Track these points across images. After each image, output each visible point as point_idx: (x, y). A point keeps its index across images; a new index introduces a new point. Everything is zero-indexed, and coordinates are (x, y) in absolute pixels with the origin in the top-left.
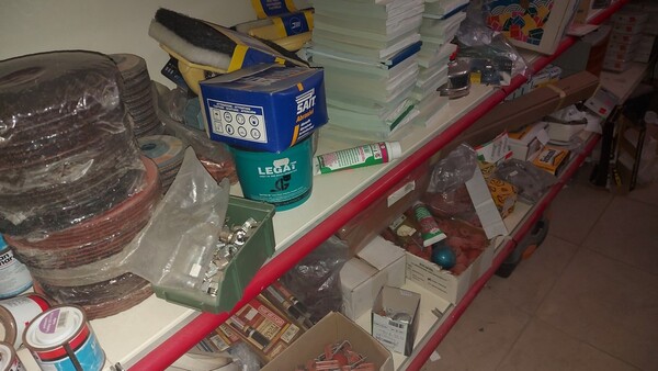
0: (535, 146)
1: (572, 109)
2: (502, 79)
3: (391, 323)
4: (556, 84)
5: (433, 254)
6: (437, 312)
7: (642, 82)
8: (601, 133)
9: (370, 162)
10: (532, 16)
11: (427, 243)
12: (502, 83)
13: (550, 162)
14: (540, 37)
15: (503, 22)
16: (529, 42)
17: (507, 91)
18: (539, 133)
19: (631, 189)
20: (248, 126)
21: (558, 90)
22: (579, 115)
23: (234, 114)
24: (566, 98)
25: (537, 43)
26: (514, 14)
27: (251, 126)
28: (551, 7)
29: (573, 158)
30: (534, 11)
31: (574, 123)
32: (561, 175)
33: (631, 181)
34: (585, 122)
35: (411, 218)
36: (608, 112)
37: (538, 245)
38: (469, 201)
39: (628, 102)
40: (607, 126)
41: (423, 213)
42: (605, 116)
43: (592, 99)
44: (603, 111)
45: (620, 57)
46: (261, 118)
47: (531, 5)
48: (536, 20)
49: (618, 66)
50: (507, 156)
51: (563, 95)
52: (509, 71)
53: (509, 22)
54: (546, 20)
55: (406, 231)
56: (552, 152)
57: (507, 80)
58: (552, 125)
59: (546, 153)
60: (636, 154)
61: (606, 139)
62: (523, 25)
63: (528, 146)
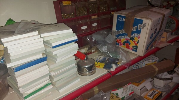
0: (145, 90)
1: (166, 73)
2: (112, 68)
10: (133, 41)
12: (112, 70)
13: (152, 97)
14: (136, 49)
15: (122, 42)
16: (133, 50)
17: (112, 74)
18: (147, 84)
21: (155, 67)
22: (169, 76)
25: (136, 51)
26: (126, 39)
28: (139, 38)
30: (133, 39)
34: (171, 79)
47: (132, 36)
48: (134, 42)
50: (130, 94)
51: (157, 69)
52: (116, 64)
53: (125, 42)
54: (138, 43)
56: (154, 92)
57: (114, 68)
62: (130, 44)
63: (141, 90)
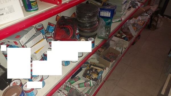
0: (139, 20)
1: (145, 13)
3: (119, 48)
4: (142, 8)
5: (124, 38)
6: (125, 48)
7: (158, 8)
8: (150, 18)
9: (119, 21)
11: (123, 37)
17: (137, 9)
18: (140, 18)
19: (155, 29)
20: (107, 14)
21: (143, 9)
23: (105, 13)
24: (145, 11)
25: (141, 0)
27: (108, 14)
29: (145, 23)
31: (146, 16)
32: (143, 26)
33: (155, 28)
34: (147, 16)
35: (119, 33)
36: (152, 14)
37: (139, 39)
38: (129, 30)
39: (155, 12)
40: (151, 17)
41: (121, 32)
42: (151, 15)
43: (149, 11)
44: (150, 14)
45: (153, 2)
46: (110, 13)
49: (153, 4)
50: (134, 22)
55: (118, 35)
56: (142, 22)
57: (137, 7)
58: (142, 16)
59: (140, 22)
60: (157, 22)
61: (151, 19)
